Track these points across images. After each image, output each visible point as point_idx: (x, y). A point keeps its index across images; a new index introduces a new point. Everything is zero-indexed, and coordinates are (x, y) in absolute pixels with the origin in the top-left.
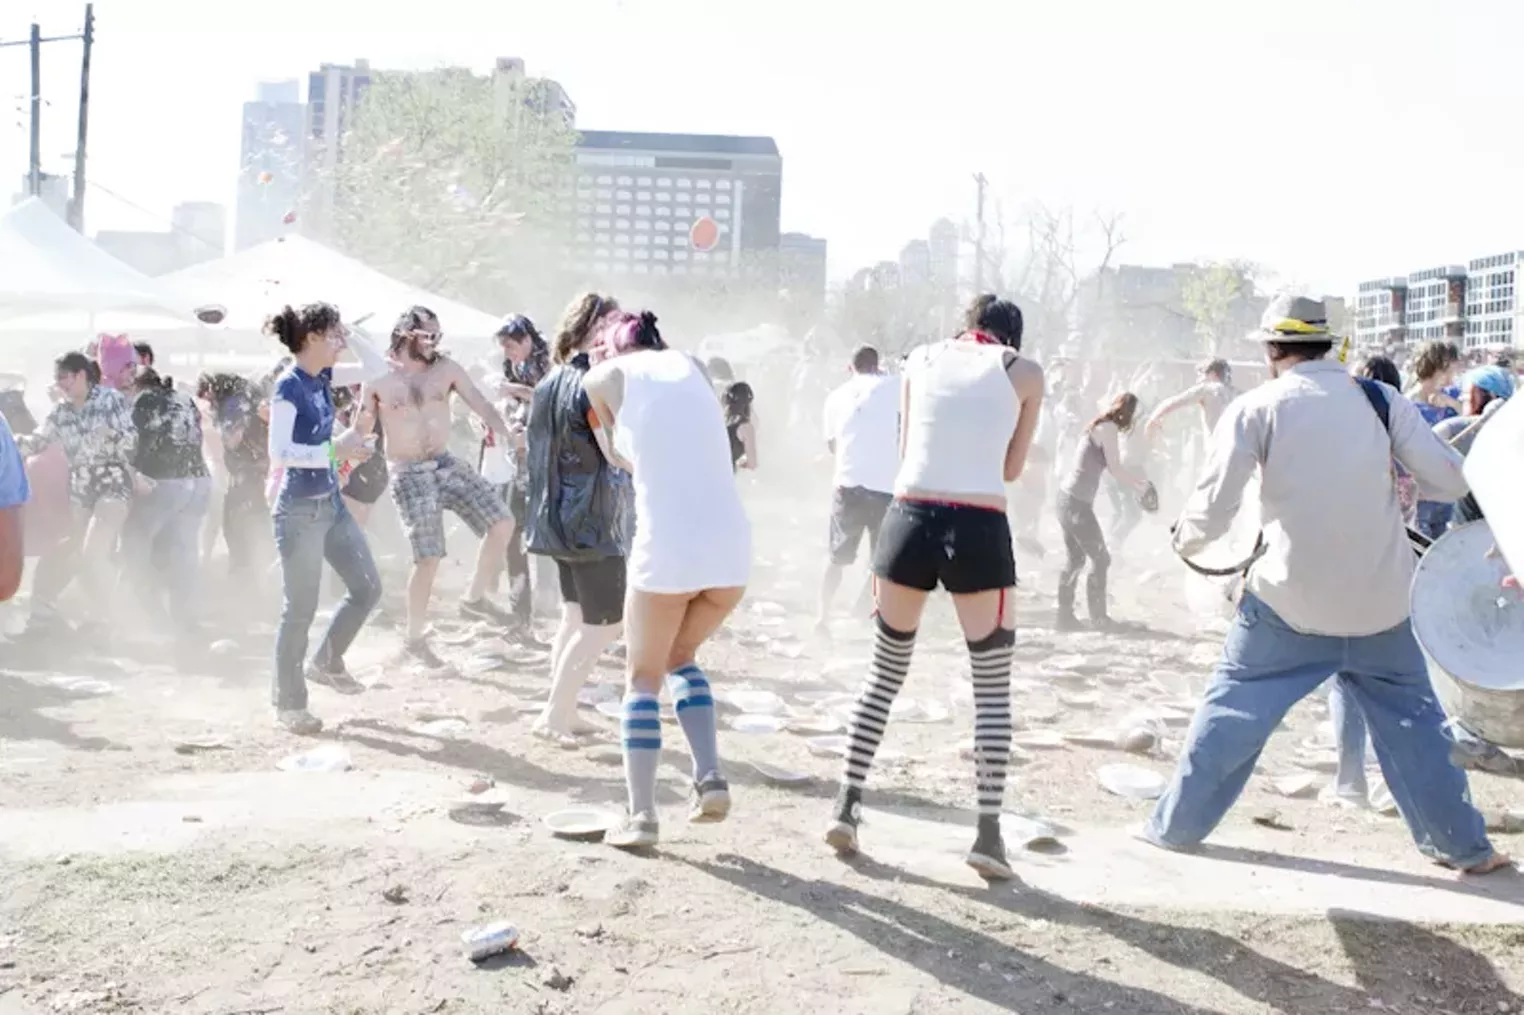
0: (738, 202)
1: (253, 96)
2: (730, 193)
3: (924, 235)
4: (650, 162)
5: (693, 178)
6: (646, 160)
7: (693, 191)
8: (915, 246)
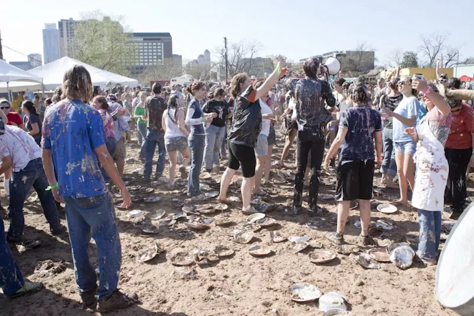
0: (163, 48)
1: (44, 28)
2: (161, 46)
3: (203, 53)
4: (142, 39)
5: (152, 43)
6: (141, 39)
7: (152, 46)
8: (201, 56)
